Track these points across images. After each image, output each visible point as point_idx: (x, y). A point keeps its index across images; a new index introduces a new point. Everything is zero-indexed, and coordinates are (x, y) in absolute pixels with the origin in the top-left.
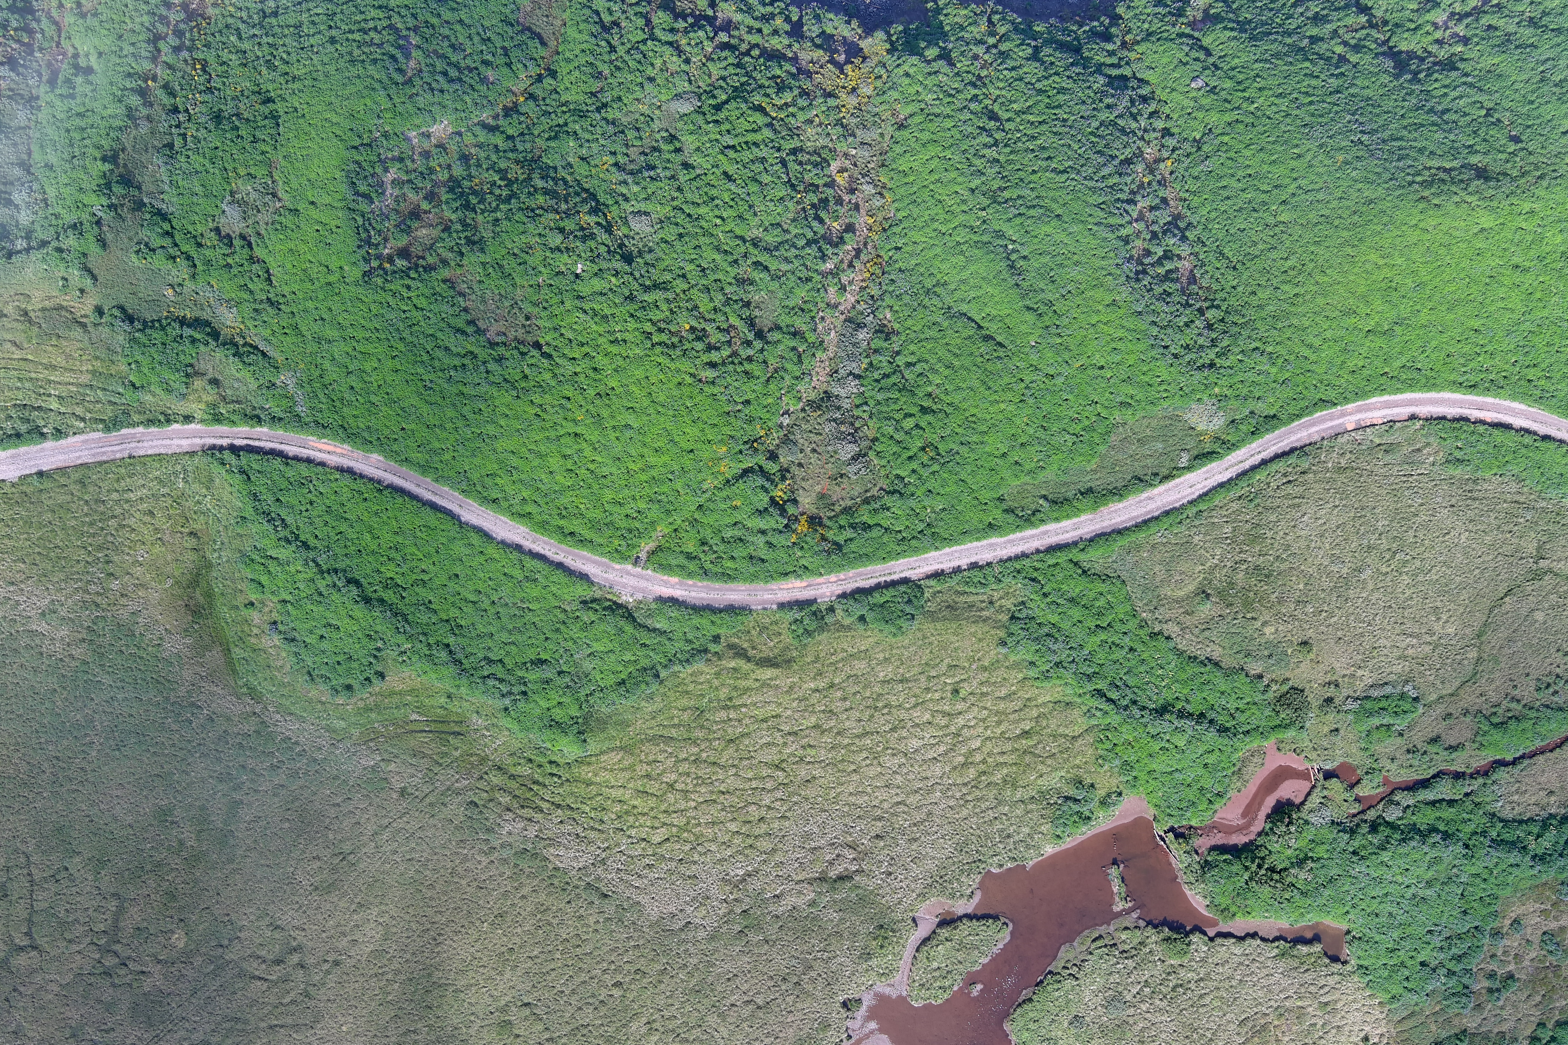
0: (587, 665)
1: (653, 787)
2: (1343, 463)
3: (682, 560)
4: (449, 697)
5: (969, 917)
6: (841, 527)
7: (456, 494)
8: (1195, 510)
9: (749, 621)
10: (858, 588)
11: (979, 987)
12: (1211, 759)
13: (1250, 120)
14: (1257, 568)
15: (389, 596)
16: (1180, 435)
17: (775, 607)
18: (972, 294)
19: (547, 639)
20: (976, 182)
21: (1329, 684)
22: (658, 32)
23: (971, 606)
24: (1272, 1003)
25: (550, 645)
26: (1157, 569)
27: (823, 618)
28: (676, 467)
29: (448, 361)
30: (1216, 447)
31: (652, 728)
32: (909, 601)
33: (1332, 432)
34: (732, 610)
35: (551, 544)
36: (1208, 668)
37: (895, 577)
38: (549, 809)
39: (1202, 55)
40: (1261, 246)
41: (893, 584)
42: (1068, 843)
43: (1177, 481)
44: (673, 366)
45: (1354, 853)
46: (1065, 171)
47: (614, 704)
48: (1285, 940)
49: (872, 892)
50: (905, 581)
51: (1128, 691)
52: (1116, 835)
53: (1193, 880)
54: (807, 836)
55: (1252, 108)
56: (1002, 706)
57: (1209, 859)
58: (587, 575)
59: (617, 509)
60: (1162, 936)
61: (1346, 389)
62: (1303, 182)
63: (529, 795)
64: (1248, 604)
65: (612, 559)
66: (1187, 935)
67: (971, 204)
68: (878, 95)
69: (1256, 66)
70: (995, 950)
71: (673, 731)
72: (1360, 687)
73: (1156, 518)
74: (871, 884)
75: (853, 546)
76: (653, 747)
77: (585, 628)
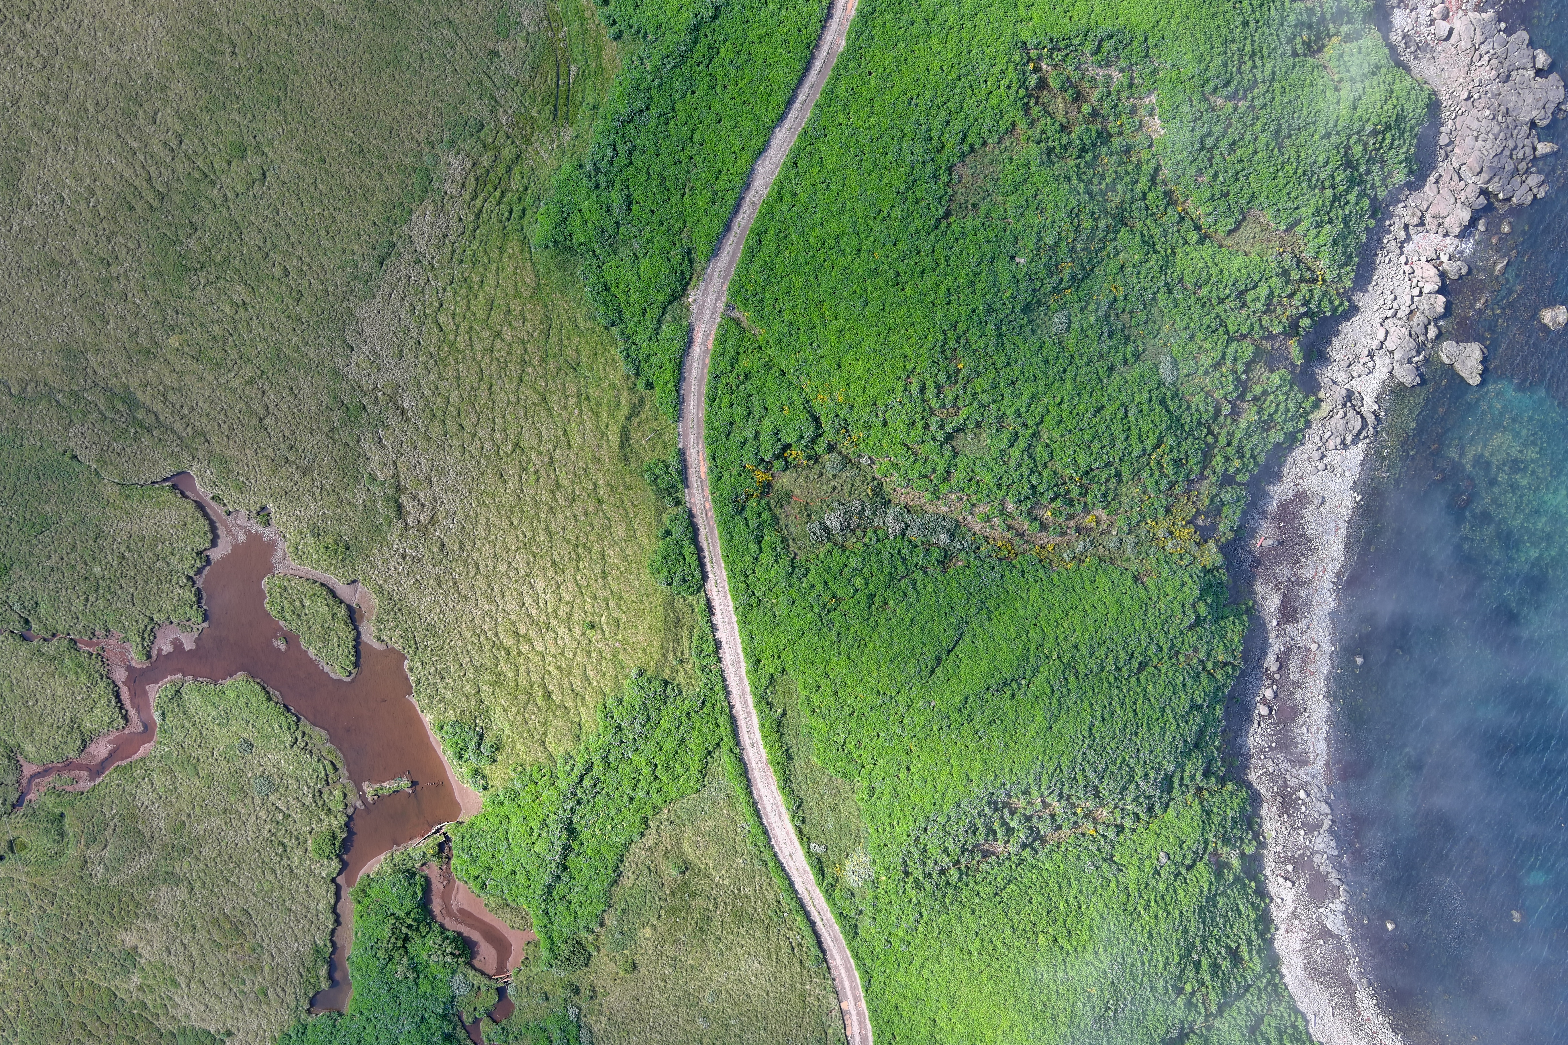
0: (625, 253)
1: (497, 317)
2: (810, 999)
3: (731, 353)
4: (594, 107)
5: (357, 639)
6: (759, 514)
7: (803, 125)
8: (768, 859)
9: (667, 420)
10: (698, 529)
11: (283, 647)
12: (520, 878)
13: (1130, 907)
14: (710, 919)
15: (701, 50)
16: (841, 844)
17: (681, 446)
18: (980, 645)
19: (653, 212)
20: (1084, 651)
21: (594, 991)
22: (1235, 345)
23: (678, 642)
24: (266, 940)
25: (646, 215)
26: (711, 823)
27: (670, 494)
28: (824, 351)
29: (936, 123)
30: (829, 879)
31: (559, 317)
32: (685, 581)
33: (839, 989)
34: (679, 402)
35: (749, 220)
36: (611, 873)
37: (708, 567)
38: (474, 207)
39: (1187, 862)
40: (1015, 918)
41: (702, 565)
42: (435, 737)
43: (797, 842)
44: (924, 350)
45: (423, 1018)
46: (1091, 734)
47: (585, 278)
48: (332, 953)
49: (384, 539)
50: (704, 577)
51: (590, 796)
52: (441, 785)
53: (396, 861)
54: (443, 474)
55: (1140, 909)
56: (577, 671)
57: (417, 877)
58: (717, 255)
59: (784, 289)
60: (338, 831)
61: (881, 1000)
62: (1073, 957)
63: (490, 186)
64: (673, 911)
65: (733, 283)
66: (338, 856)
67: (1064, 644)
68: (1166, 556)
69: (1177, 912)
70: (323, 664)
71: (556, 339)
72: (591, 1020)
73: (761, 823)
74: (393, 537)
75: (741, 525)
76: (539, 317)
77: (664, 252)
